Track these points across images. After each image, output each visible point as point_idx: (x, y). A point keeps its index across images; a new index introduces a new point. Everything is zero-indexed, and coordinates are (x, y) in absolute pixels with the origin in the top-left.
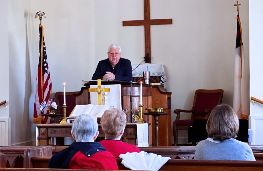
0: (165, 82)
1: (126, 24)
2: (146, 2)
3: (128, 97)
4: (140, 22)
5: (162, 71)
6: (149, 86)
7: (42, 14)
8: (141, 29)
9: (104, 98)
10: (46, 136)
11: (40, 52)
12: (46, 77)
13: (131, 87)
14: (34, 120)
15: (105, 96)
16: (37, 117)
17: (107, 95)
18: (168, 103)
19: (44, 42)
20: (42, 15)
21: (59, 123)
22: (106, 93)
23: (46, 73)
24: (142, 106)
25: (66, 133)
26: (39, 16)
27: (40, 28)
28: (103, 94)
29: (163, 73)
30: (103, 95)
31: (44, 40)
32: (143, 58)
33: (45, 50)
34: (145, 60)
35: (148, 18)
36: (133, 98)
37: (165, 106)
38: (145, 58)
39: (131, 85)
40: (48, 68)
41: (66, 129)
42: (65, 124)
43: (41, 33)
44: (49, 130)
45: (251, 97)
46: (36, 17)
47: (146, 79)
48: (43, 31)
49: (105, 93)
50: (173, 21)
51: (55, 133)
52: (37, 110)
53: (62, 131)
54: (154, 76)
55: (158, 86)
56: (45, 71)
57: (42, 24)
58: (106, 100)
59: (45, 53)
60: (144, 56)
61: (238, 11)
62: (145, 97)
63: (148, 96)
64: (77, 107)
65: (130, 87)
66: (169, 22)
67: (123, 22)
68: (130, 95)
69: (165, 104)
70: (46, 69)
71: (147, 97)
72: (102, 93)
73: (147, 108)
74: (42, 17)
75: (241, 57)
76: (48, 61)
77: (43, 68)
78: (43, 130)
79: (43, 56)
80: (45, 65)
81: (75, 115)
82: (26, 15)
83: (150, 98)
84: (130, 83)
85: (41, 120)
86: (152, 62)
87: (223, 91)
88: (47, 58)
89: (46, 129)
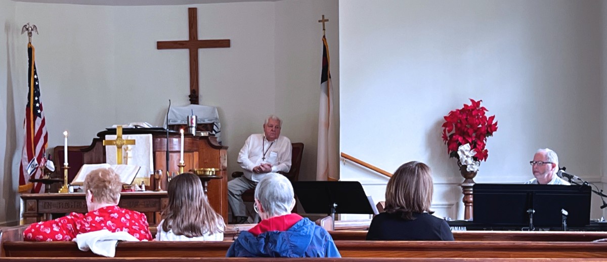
0: (220, 131)
1: (161, 45)
2: (192, 15)
3: (162, 152)
4: (183, 43)
5: (215, 116)
6: (195, 138)
7: (33, 27)
8: (185, 53)
9: (127, 153)
10: (36, 211)
11: (30, 86)
12: (38, 124)
13: (167, 138)
14: (19, 188)
15: (128, 151)
16: (25, 184)
17: (132, 150)
19: (36, 71)
20: (32, 30)
21: (58, 192)
22: (130, 147)
23: (38, 118)
24: (183, 166)
25: (67, 207)
26: (27, 32)
27: (29, 48)
28: (126, 148)
29: (216, 119)
30: (126, 150)
31: (35, 68)
32: (187, 96)
33: (37, 83)
34: (190, 100)
35: (194, 38)
36: (170, 154)
38: (190, 96)
39: (166, 134)
40: (41, 110)
42: (67, 193)
43: (30, 57)
44: (41, 203)
45: (342, 153)
46: (23, 32)
47: (192, 127)
48: (34, 53)
49: (127, 148)
50: (232, 43)
51: (50, 207)
52: (25, 174)
54: (204, 123)
55: (208, 137)
56: (37, 115)
57: (32, 44)
58: (130, 157)
59: (36, 87)
60: (189, 94)
61: (324, 30)
62: (188, 154)
63: (193, 152)
64: (85, 167)
65: (165, 138)
66: (225, 44)
67: (158, 42)
68: (166, 150)
69: (218, 164)
70: (39, 111)
71: (191, 154)
72: (123, 147)
73: (191, 168)
74: (33, 32)
75: (328, 95)
76: (42, 99)
77: (34, 110)
78: (31, 203)
79: (35, 91)
80: (38, 105)
82: (8, 28)
83: (196, 154)
84: (166, 132)
85: (31, 188)
86: (200, 102)
87: (302, 145)
88: (39, 95)
89: (36, 201)
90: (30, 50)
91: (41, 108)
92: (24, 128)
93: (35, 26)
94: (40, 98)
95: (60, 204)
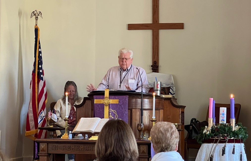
0: (174, 94)
1: (131, 27)
2: (155, 4)
3: (138, 109)
4: (148, 25)
5: (171, 82)
6: (161, 99)
7: (39, 13)
8: (148, 33)
11: (35, 56)
12: (41, 86)
14: (26, 133)
16: (30, 130)
18: (181, 118)
19: (40, 46)
20: (38, 15)
23: (41, 81)
24: (155, 121)
25: (69, 149)
26: (35, 16)
27: (35, 29)
29: (172, 84)
31: (39, 44)
32: (150, 66)
33: (41, 55)
34: (152, 69)
35: (156, 22)
37: (178, 121)
38: (152, 66)
39: (141, 96)
40: (43, 75)
41: (69, 145)
42: (67, 139)
43: (36, 35)
44: (50, 145)
46: (31, 16)
47: (157, 90)
48: (39, 32)
50: (185, 26)
51: (56, 149)
52: (30, 123)
53: (65, 147)
54: (163, 86)
55: (171, 98)
56: (40, 78)
57: (37, 25)
59: (40, 58)
60: (151, 64)
64: (83, 120)
65: (140, 98)
66: (180, 26)
67: (129, 25)
68: (141, 108)
69: (178, 119)
70: (42, 76)
71: (158, 111)
74: (38, 16)
76: (44, 66)
77: (38, 75)
78: (43, 146)
79: (39, 61)
80: (41, 71)
81: (80, 129)
82: (20, 14)
83: (161, 111)
84: (141, 94)
85: (35, 133)
86: (159, 71)
87: (240, 105)
88: (42, 64)
89: (46, 144)
90: (36, 30)
91: (43, 73)
92: (30, 88)
93: (40, 12)
94: (43, 65)
95: (64, 147)
